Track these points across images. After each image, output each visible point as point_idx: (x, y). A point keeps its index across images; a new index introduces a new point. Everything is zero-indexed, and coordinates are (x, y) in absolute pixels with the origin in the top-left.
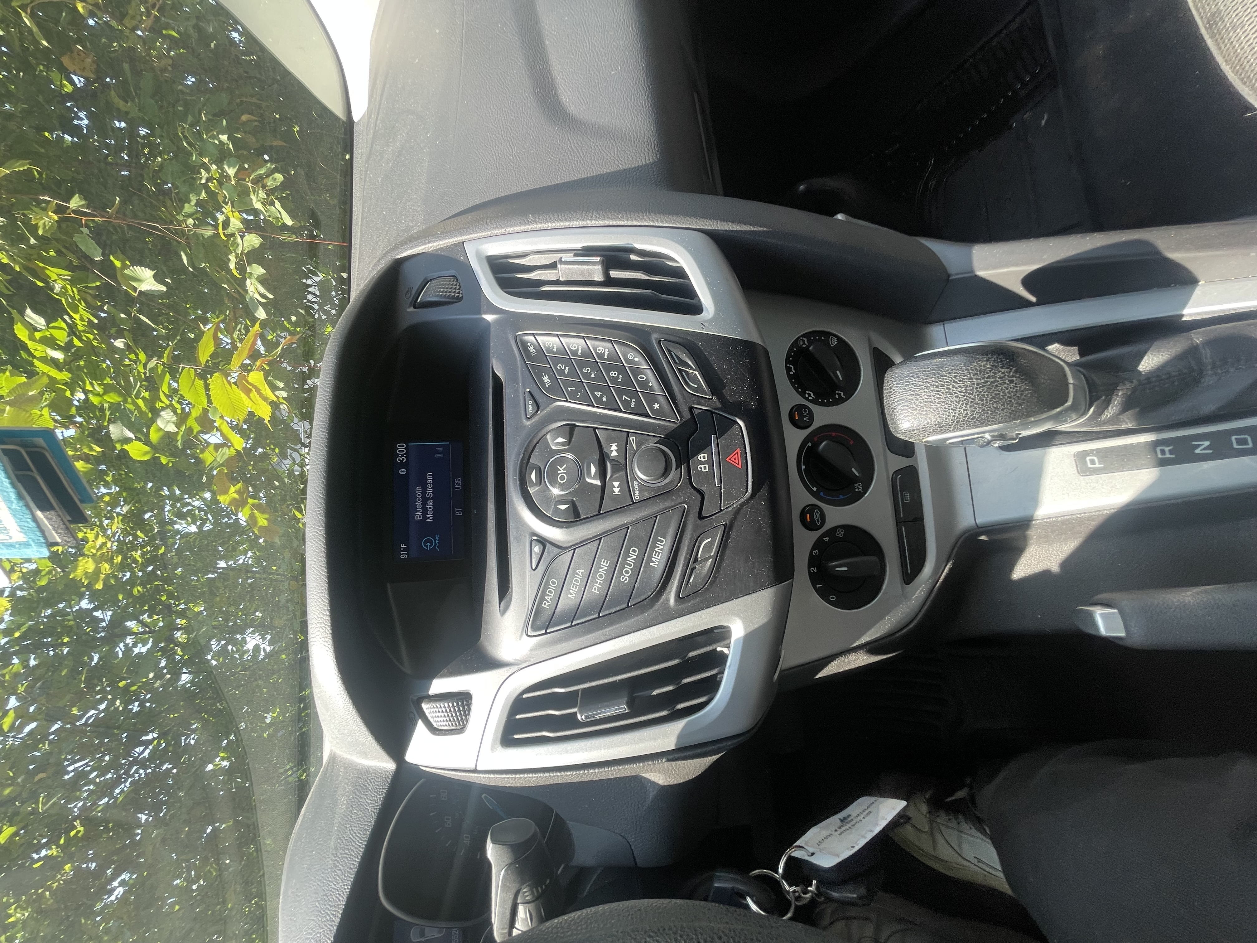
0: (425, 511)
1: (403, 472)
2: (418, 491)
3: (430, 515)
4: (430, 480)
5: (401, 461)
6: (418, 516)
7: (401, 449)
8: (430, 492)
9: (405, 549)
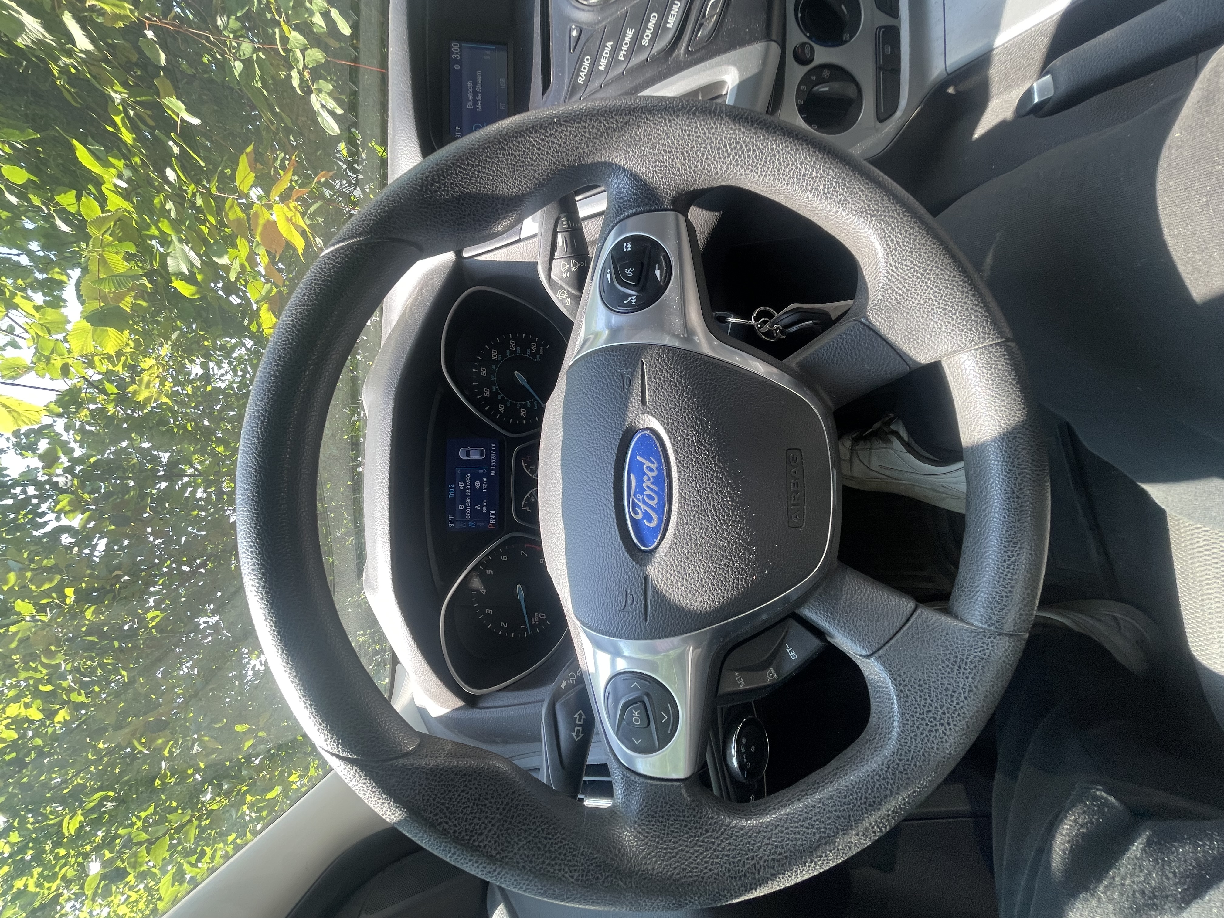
0: (475, 102)
1: (457, 67)
2: (470, 85)
3: (479, 104)
4: (479, 78)
5: (456, 58)
6: (470, 106)
7: (456, 47)
8: (479, 87)
9: (459, 131)
